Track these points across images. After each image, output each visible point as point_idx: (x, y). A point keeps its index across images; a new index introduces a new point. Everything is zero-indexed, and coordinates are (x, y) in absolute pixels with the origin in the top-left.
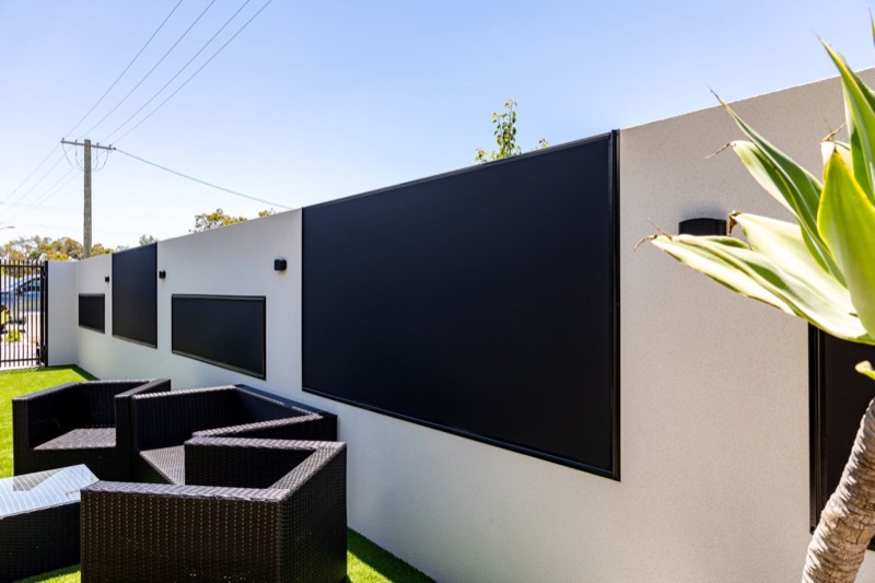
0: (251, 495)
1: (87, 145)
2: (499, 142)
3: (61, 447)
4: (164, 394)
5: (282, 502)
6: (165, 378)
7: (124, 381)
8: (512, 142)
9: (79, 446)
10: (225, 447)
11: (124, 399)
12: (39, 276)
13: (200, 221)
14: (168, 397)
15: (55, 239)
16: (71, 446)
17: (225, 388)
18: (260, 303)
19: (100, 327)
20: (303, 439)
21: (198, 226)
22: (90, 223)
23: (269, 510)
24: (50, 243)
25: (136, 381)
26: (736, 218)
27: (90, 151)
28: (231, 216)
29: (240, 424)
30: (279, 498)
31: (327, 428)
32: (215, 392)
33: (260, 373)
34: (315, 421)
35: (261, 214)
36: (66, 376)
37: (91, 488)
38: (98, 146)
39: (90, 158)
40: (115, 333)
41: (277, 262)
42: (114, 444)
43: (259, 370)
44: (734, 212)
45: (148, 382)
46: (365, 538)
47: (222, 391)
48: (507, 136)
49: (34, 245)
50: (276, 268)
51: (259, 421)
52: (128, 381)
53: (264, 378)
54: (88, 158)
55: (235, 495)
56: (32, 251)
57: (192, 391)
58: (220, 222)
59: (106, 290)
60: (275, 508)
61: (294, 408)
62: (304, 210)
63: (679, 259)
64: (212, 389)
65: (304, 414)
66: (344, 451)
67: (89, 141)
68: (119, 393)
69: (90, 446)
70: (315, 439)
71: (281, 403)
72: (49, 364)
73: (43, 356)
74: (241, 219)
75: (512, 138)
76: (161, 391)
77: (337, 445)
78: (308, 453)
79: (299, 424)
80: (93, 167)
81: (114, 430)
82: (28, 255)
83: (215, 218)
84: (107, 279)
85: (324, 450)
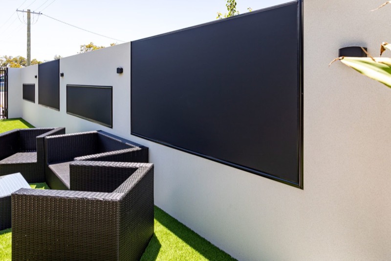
0: (103, 197)
1: (29, 12)
2: (228, 9)
3: (9, 162)
4: (61, 136)
5: (120, 201)
6: (62, 127)
7: (42, 128)
8: (234, 9)
9: (18, 162)
10: (91, 166)
11: (41, 138)
12: (4, 75)
13: (82, 48)
14: (63, 137)
15: (14, 57)
16: (14, 162)
17: (92, 132)
18: (110, 90)
19: (33, 100)
20: (131, 161)
21: (82, 50)
22: (30, 49)
23: (113, 205)
24: (12, 59)
25: (48, 128)
26: (385, 47)
27: (30, 15)
28: (97, 46)
29: (99, 153)
30: (118, 198)
31: (143, 155)
32: (87, 134)
33: (110, 124)
34: (137, 151)
35: (111, 45)
36: (16, 124)
37: (17, 193)
38: (33, 13)
39: (30, 18)
40: (39, 103)
41: (118, 69)
42: (35, 161)
43: (109, 123)
44: (383, 43)
45: (54, 129)
46: (163, 211)
47: (90, 134)
48: (232, 6)
49: (5, 60)
50: (118, 72)
51: (109, 151)
52: (44, 128)
53: (112, 127)
54: (29, 18)
55: (94, 197)
56: (3, 62)
57: (75, 134)
58: (92, 49)
59: (35, 82)
60: (116, 204)
61: (127, 143)
62: (131, 42)
63: (360, 72)
64: (85, 133)
65: (132, 147)
66: (152, 168)
67: (30, 10)
68: (40, 134)
69: (24, 162)
70: (138, 162)
71: (120, 141)
72: (9, 118)
73: (6, 113)
74: (102, 47)
75: (234, 7)
76: (60, 134)
77: (149, 165)
78: (134, 170)
79: (129, 153)
80: (31, 22)
81: (36, 153)
82: (2, 64)
83: (90, 47)
84: (36, 77)
85: (143, 167)
